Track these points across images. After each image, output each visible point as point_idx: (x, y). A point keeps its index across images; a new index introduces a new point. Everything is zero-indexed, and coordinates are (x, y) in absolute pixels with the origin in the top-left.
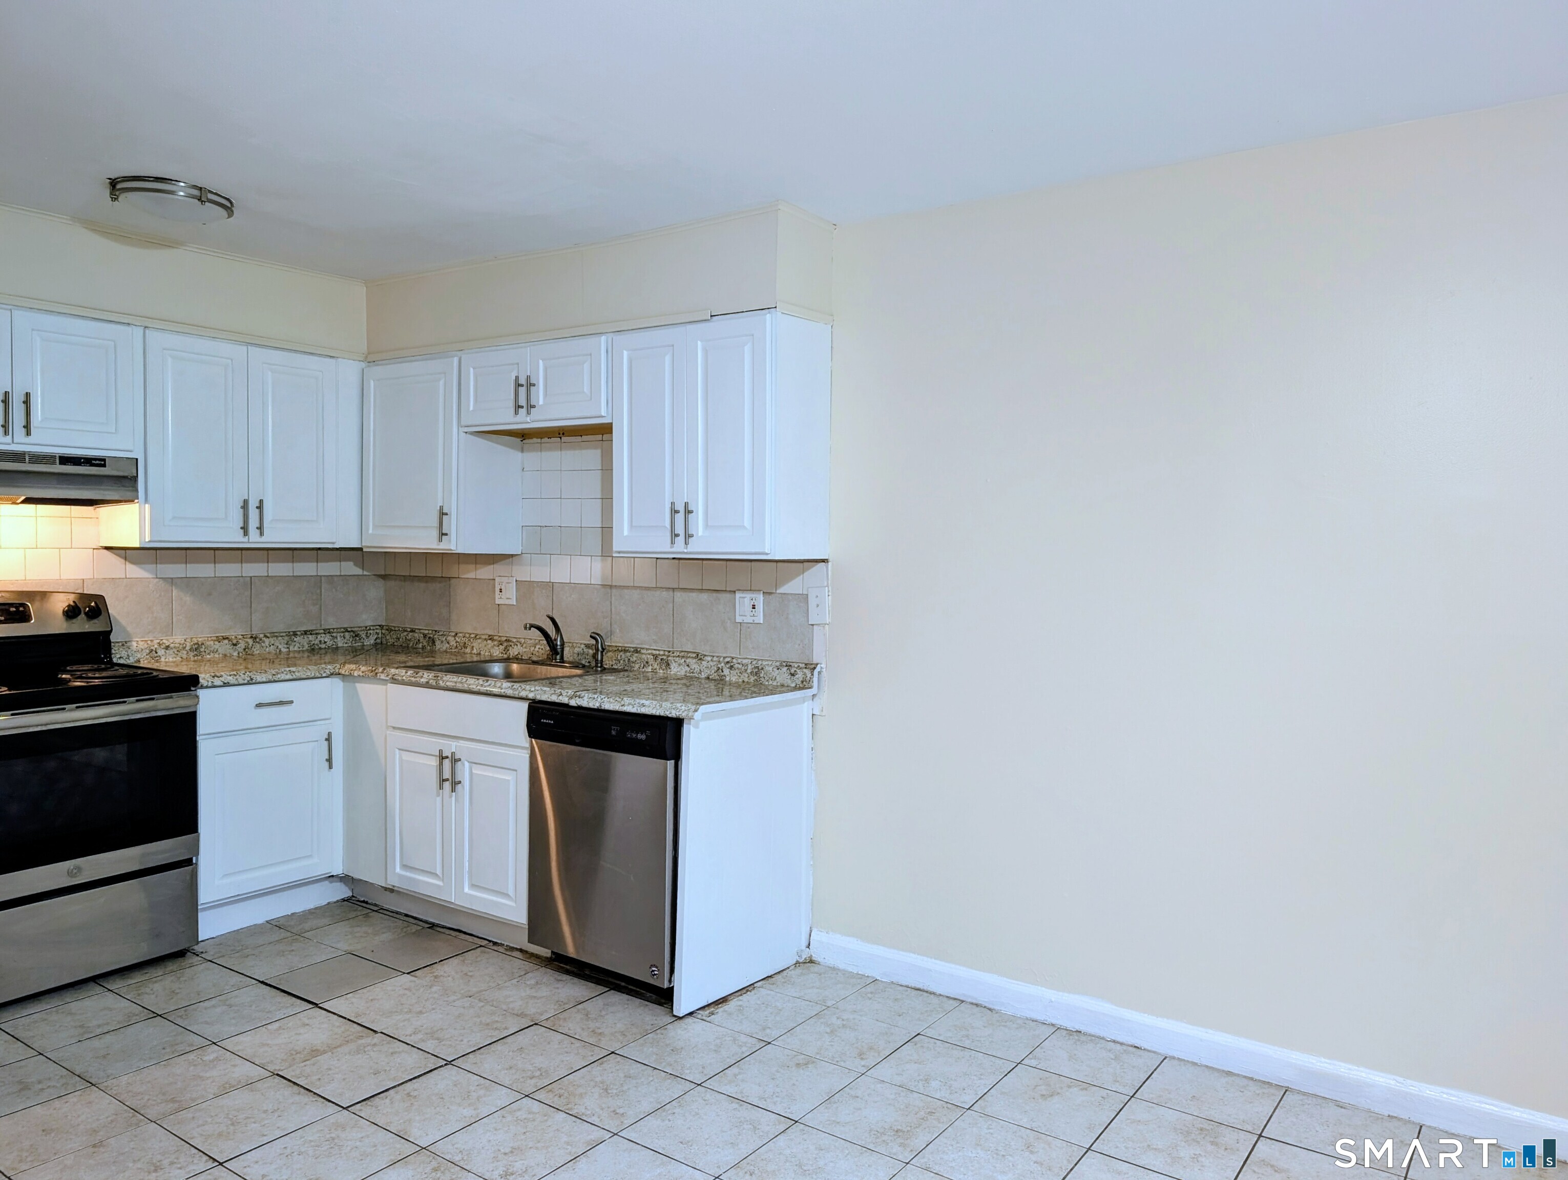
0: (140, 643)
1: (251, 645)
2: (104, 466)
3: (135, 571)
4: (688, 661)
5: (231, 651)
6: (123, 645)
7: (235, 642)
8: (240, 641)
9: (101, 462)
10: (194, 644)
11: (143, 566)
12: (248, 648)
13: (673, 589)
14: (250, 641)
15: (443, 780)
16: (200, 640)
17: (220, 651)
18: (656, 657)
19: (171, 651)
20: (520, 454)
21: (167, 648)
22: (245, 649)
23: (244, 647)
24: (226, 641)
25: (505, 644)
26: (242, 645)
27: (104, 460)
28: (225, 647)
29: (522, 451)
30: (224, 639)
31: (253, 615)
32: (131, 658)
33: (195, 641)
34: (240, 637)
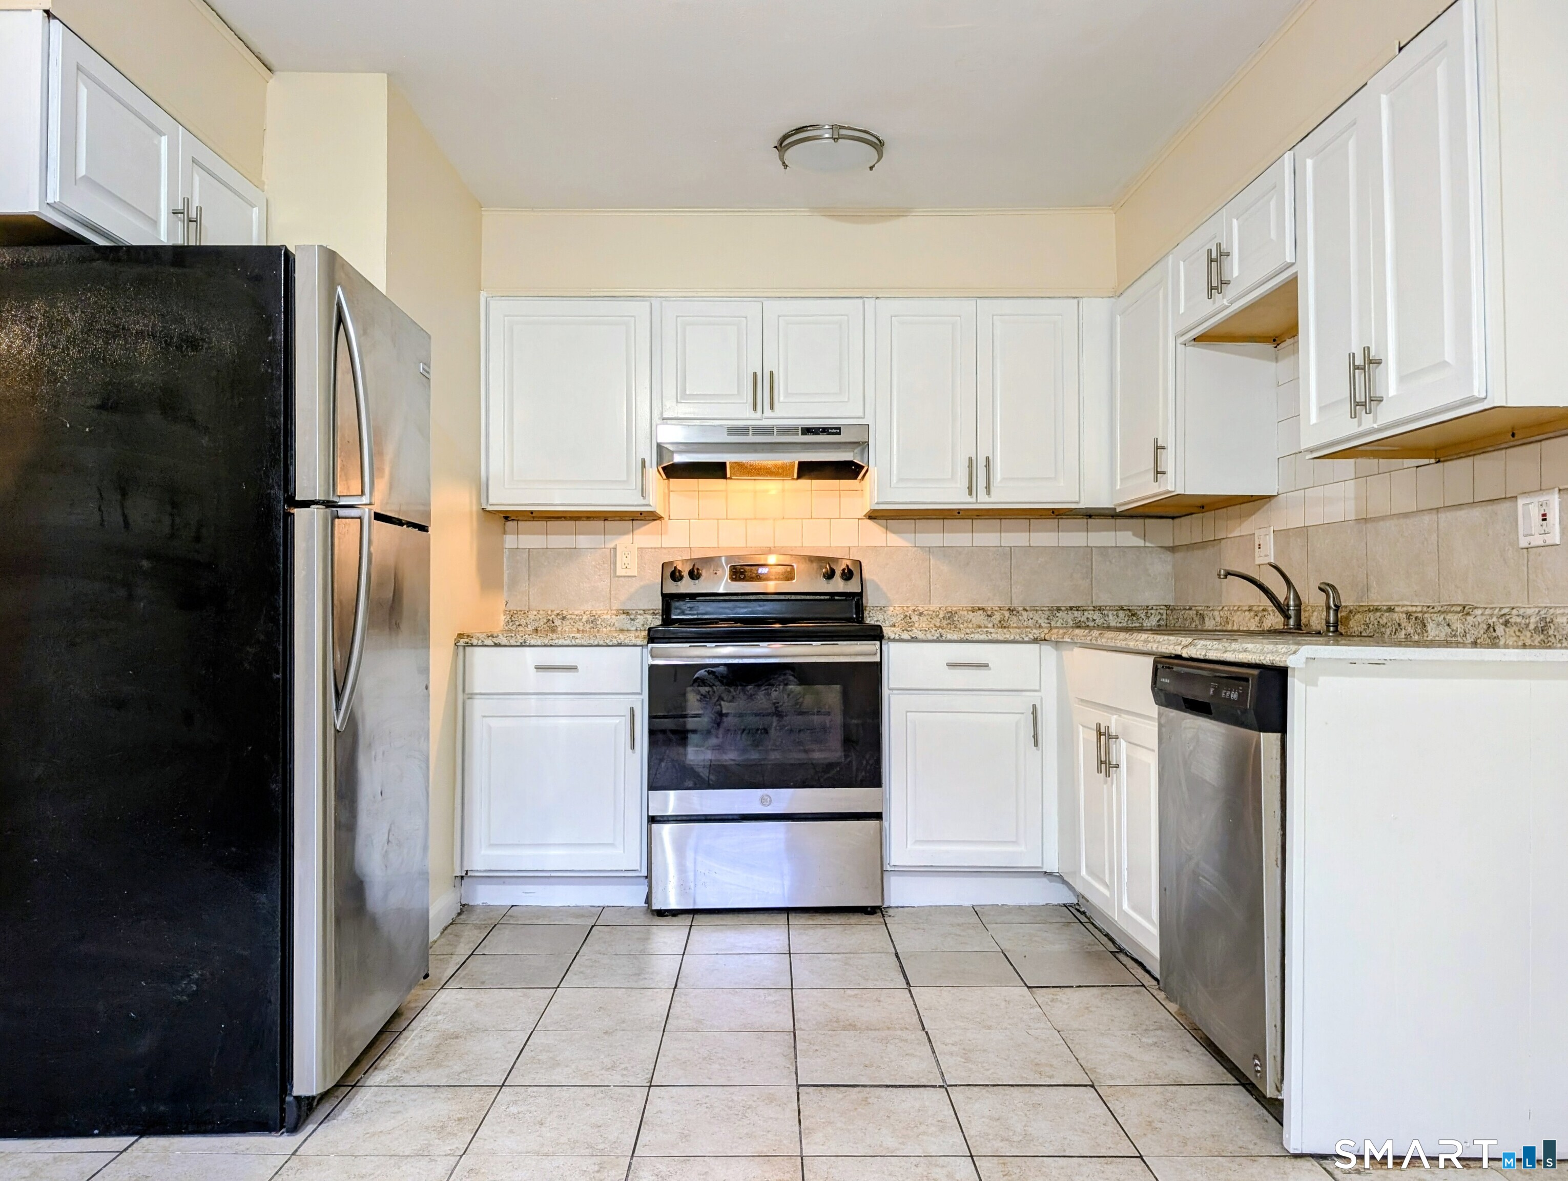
0: (897, 608)
1: (1007, 617)
2: (839, 434)
3: (895, 540)
4: (1449, 617)
5: (986, 622)
6: (881, 609)
7: (989, 613)
8: (996, 613)
9: (837, 431)
10: (948, 613)
11: (902, 535)
12: (1004, 621)
13: (1437, 509)
14: (1007, 614)
15: (1101, 762)
16: (954, 609)
17: (974, 621)
18: (1409, 615)
19: (925, 619)
20: (1274, 364)
21: (921, 614)
22: (1000, 622)
23: (999, 619)
24: (981, 612)
25: (1260, 615)
26: (997, 616)
27: (839, 429)
28: (979, 617)
29: (1277, 360)
30: (979, 609)
31: (1013, 587)
32: (887, 622)
33: (950, 609)
34: (997, 608)
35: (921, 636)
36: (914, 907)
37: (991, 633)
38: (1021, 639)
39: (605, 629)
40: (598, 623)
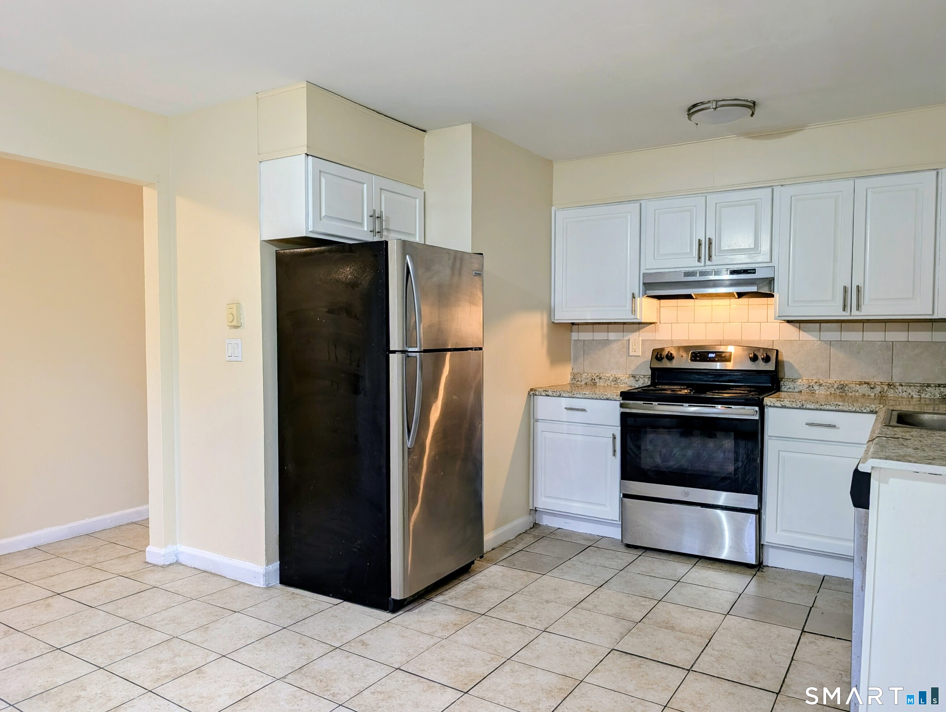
0: (804, 381)
1: (886, 390)
2: (755, 273)
3: (805, 336)
5: (869, 393)
6: (793, 381)
7: (872, 386)
8: (877, 386)
9: (753, 271)
10: (840, 385)
11: (811, 333)
12: (883, 392)
14: (886, 388)
16: (846, 382)
17: (860, 391)
19: (823, 388)
21: (820, 385)
22: (880, 392)
23: (880, 391)
24: (866, 385)
26: (878, 389)
27: (755, 270)
28: (864, 389)
30: (865, 383)
31: (894, 369)
33: (843, 383)
34: (879, 383)
35: (788, 404)
36: (784, 569)
37: (839, 405)
38: (860, 411)
39: (622, 386)
40: (618, 382)
